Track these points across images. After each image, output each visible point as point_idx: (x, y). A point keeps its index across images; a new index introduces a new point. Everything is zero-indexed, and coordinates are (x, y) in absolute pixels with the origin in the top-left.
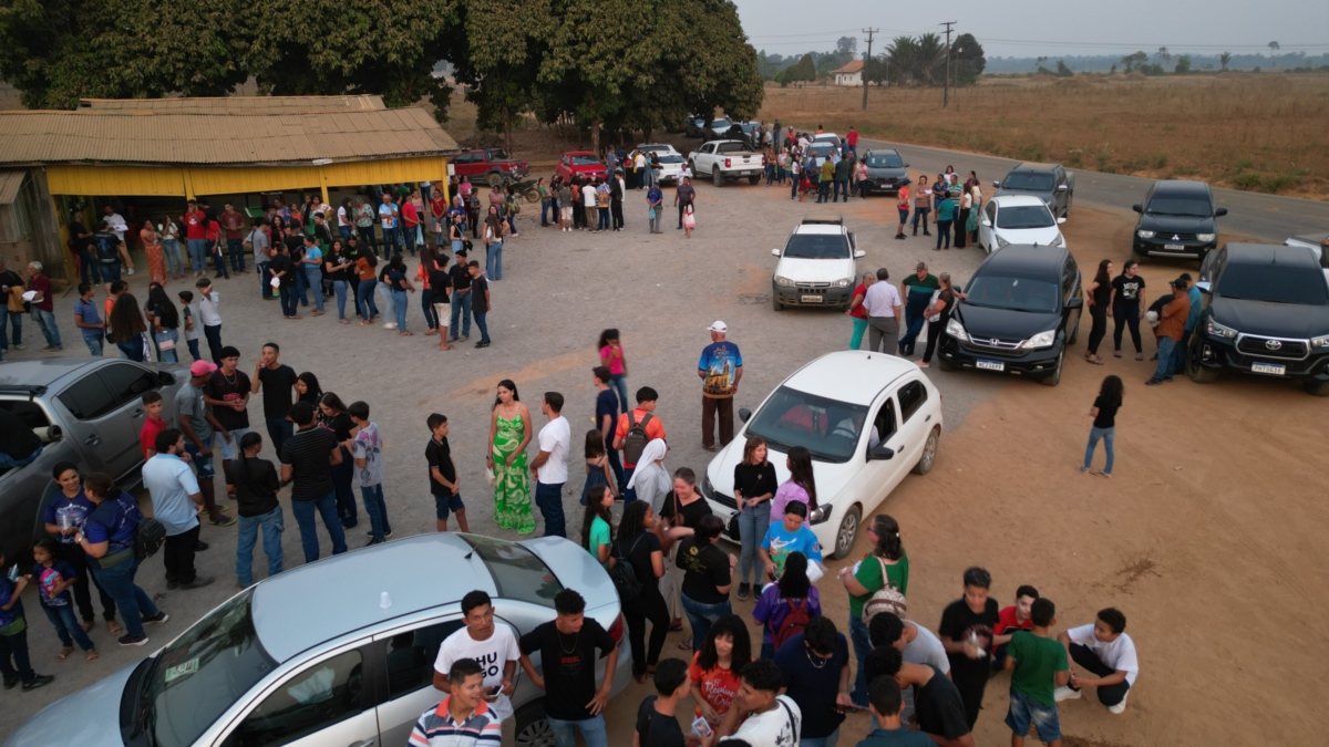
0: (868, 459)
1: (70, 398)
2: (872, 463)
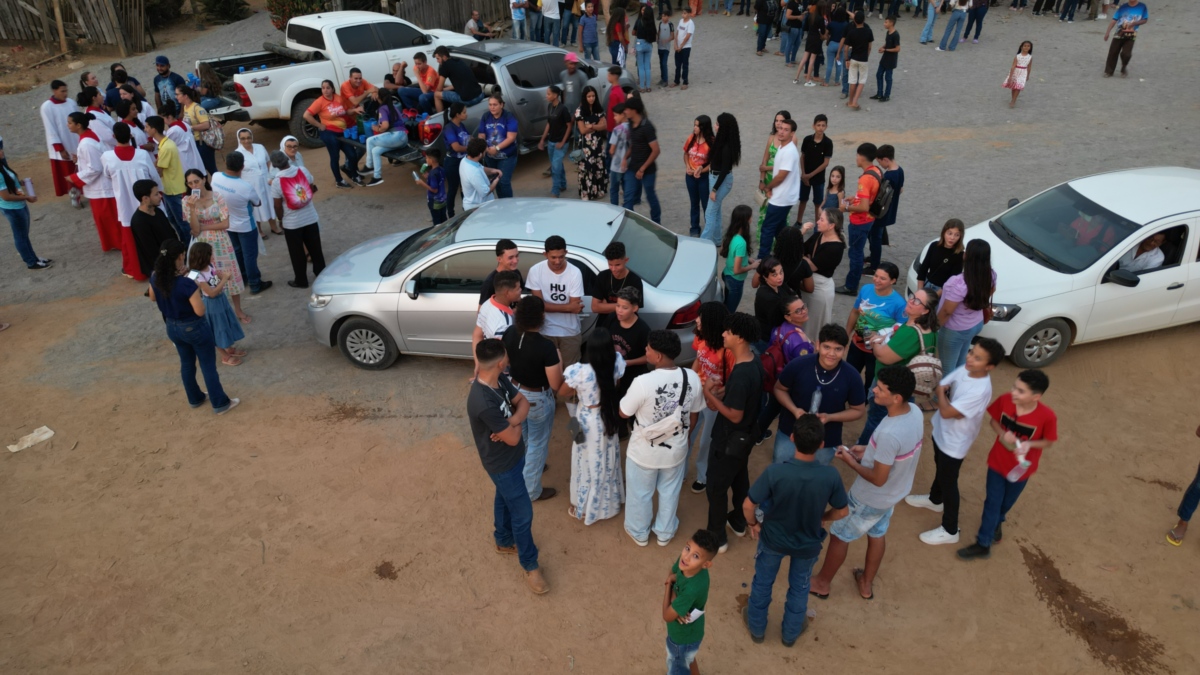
0: (1105, 280)
1: (510, 67)
2: (1108, 286)
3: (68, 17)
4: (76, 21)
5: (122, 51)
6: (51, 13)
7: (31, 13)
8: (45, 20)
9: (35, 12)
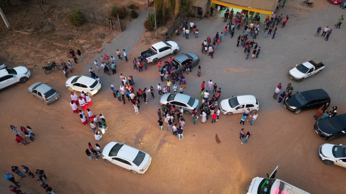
1: (182, 63)
3: (112, 24)
4: (114, 25)
5: (121, 31)
6: (110, 23)
7: (106, 23)
8: (109, 24)
9: (107, 23)
